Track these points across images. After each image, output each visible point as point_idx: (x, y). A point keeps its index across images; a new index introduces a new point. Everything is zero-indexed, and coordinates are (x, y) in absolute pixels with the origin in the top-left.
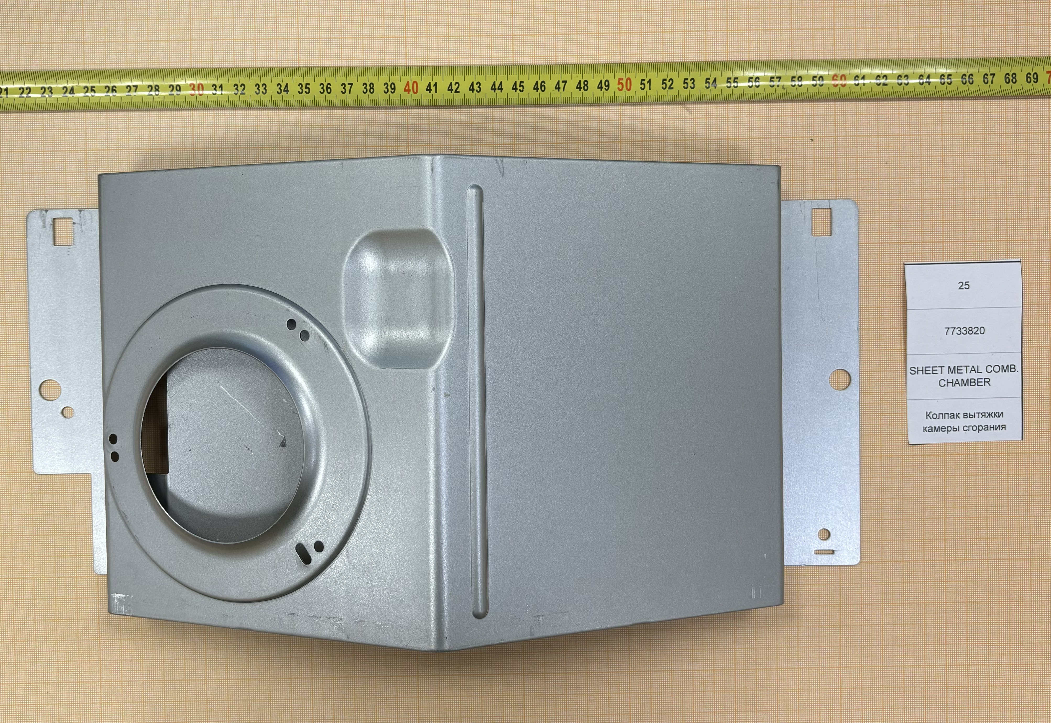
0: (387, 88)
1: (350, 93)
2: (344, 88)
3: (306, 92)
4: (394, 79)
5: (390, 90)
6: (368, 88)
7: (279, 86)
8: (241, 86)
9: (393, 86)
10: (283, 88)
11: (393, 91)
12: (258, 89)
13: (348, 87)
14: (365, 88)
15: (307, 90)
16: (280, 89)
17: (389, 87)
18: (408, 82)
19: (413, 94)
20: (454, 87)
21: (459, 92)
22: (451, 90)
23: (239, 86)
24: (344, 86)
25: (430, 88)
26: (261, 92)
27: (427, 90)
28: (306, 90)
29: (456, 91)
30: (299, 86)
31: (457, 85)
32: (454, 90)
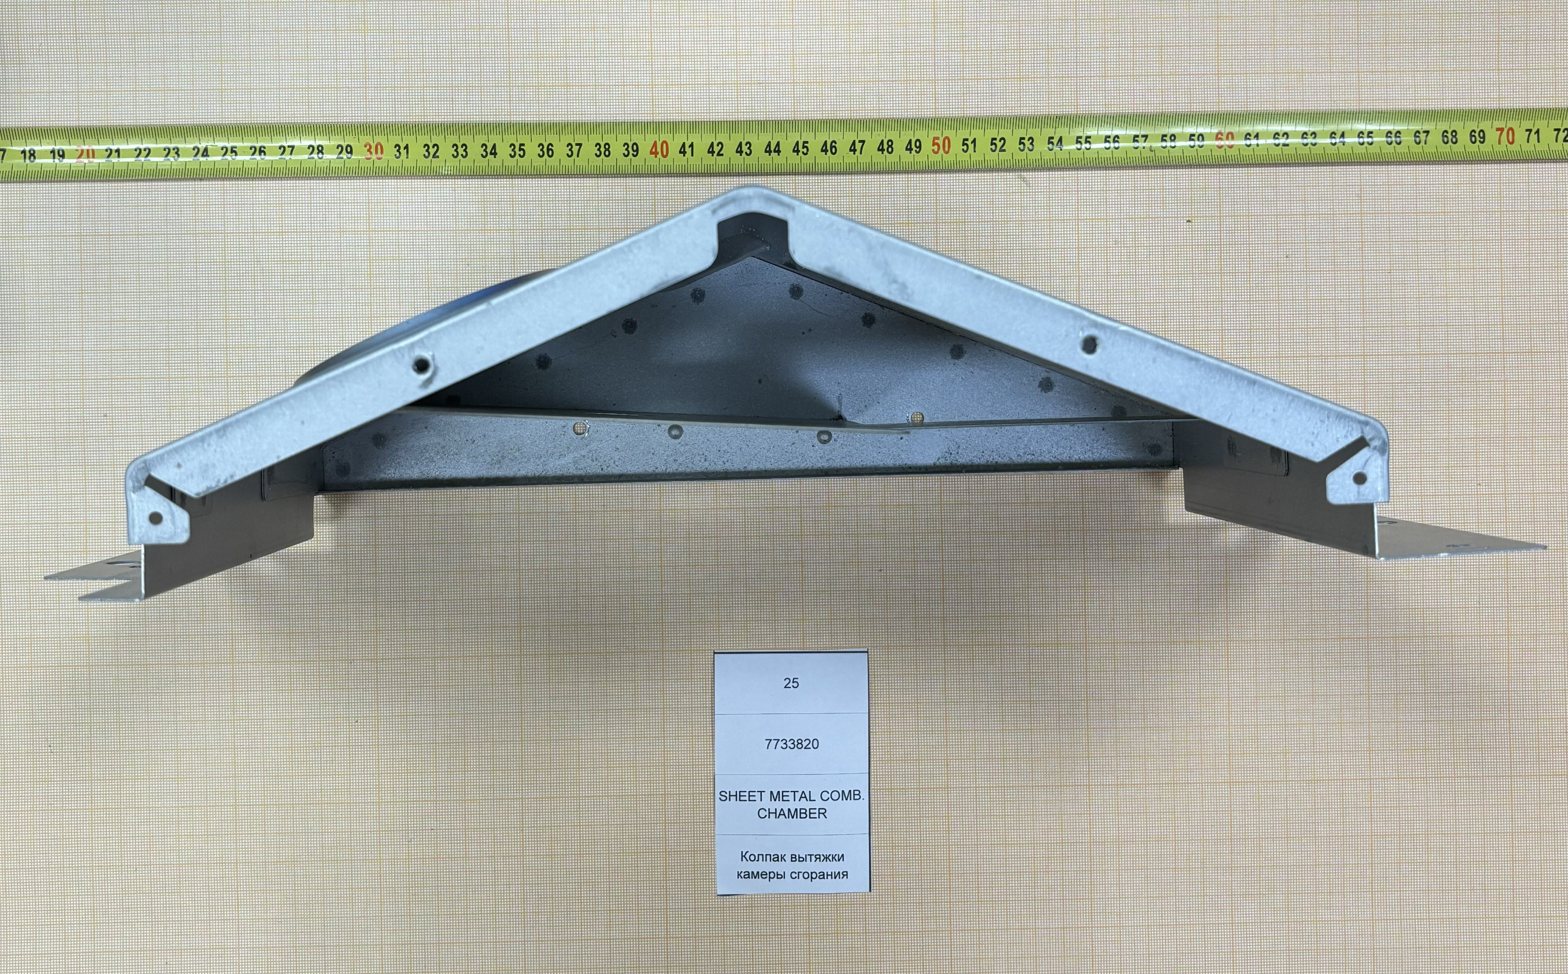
0: (627, 149)
1: (578, 156)
2: (570, 150)
4: (637, 138)
5: (631, 152)
6: (602, 149)
7: (484, 147)
8: (433, 147)
9: (635, 147)
10: (489, 150)
11: (635, 153)
12: (456, 150)
13: (575, 149)
14: (599, 150)
15: (522, 153)
16: (485, 150)
17: (630, 149)
18: (655, 143)
19: (661, 158)
20: (716, 149)
21: (722, 155)
22: (713, 152)
24: (570, 147)
25: (684, 149)
26: (460, 156)
27: (680, 152)
28: (519, 153)
29: (719, 154)
30: (510, 146)
31: (720, 145)
32: (716, 152)
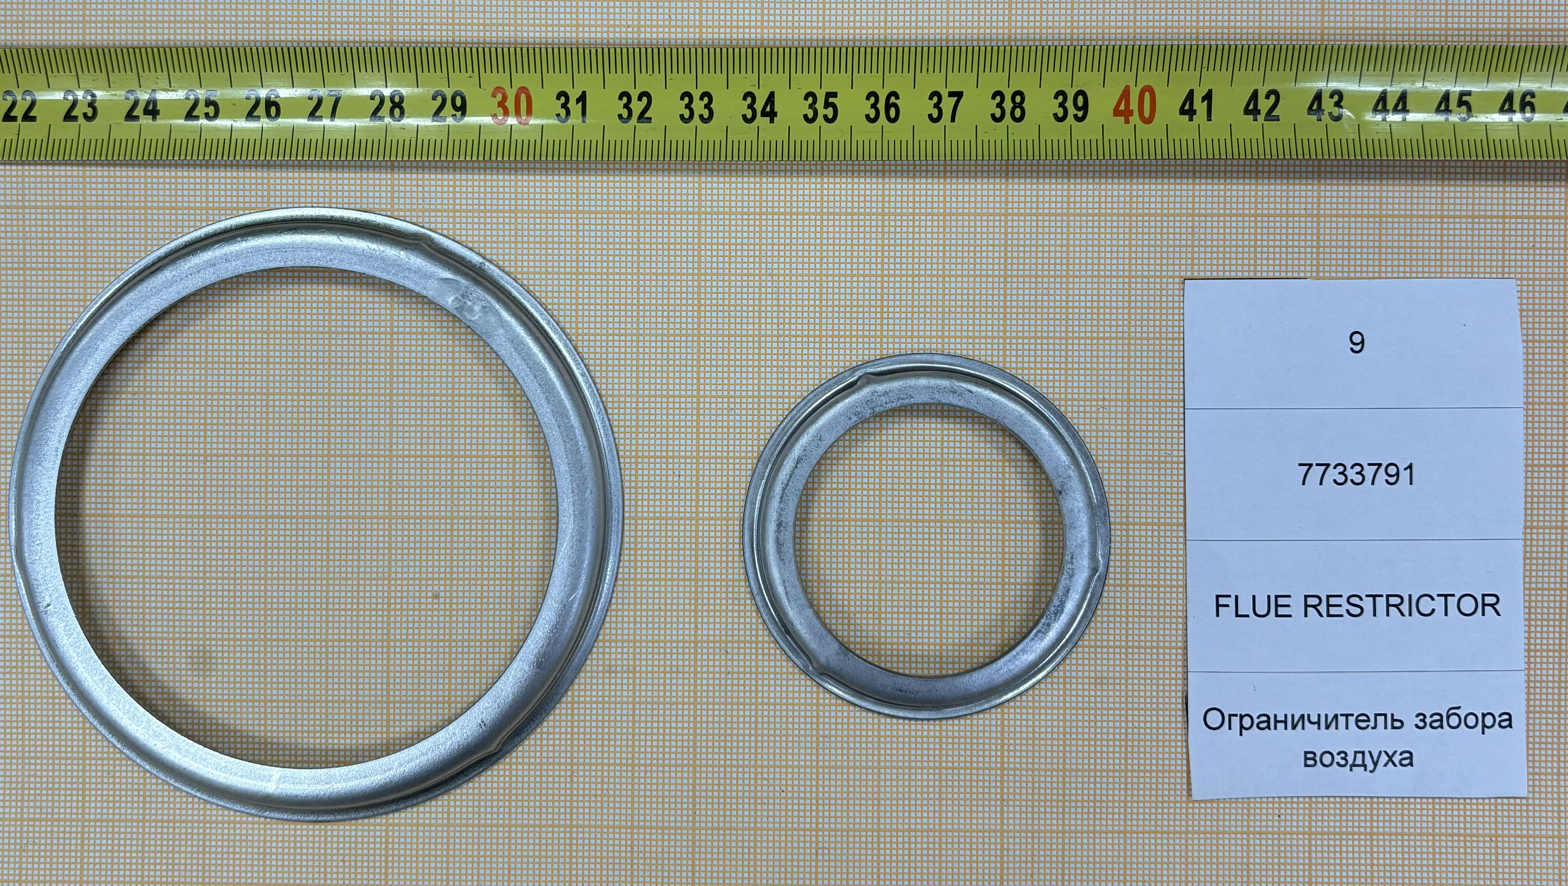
0: (1062, 105)
1: (953, 120)
2: (937, 106)
3: (825, 117)
4: (1087, 80)
5: (1072, 111)
6: (1008, 105)
7: (749, 100)
8: (640, 99)
9: (1080, 99)
10: (759, 106)
11: (1080, 114)
12: (688, 106)
13: (948, 104)
14: (999, 105)
15: (830, 112)
16: (751, 106)
17: (1069, 104)
18: (1127, 89)
19: (1140, 124)
20: (1264, 105)
21: (1277, 118)
22: (1256, 112)
23: (635, 97)
24: (935, 99)
25: (1192, 105)
26: (696, 117)
27: (1183, 112)
28: (825, 112)
29: (1270, 116)
30: (806, 98)
31: (1273, 97)
32: (1264, 111)
